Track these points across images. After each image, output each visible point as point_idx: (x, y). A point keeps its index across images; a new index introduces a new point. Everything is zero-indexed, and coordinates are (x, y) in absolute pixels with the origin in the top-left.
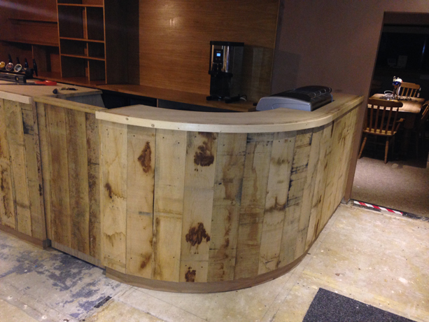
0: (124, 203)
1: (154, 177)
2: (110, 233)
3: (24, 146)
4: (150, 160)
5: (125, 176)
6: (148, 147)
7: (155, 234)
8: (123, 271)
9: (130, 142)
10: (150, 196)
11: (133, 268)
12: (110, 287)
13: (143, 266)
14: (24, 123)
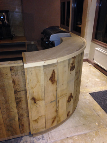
1: (57, 84)
2: (36, 119)
4: (55, 77)
5: (43, 90)
6: (54, 72)
8: (44, 130)
10: (55, 92)
13: (53, 122)
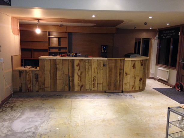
2: (126, 83)
4: (135, 66)
7: (135, 81)
11: (131, 89)
13: (133, 88)
14: (103, 64)
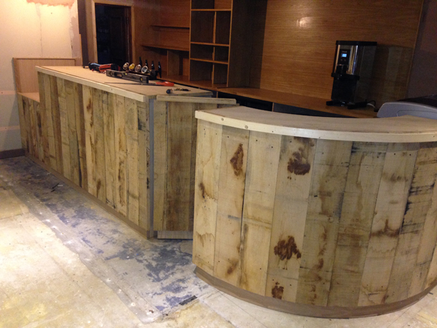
0: (215, 204)
1: (245, 181)
2: (202, 233)
3: (138, 141)
4: (242, 163)
5: (217, 177)
6: (240, 149)
7: (243, 241)
8: (211, 272)
9: (223, 143)
10: (240, 200)
11: (220, 272)
12: (197, 287)
13: (230, 271)
14: (139, 120)
